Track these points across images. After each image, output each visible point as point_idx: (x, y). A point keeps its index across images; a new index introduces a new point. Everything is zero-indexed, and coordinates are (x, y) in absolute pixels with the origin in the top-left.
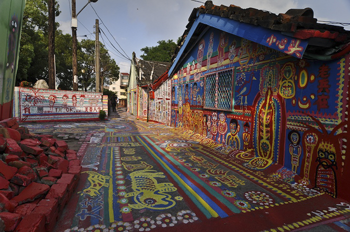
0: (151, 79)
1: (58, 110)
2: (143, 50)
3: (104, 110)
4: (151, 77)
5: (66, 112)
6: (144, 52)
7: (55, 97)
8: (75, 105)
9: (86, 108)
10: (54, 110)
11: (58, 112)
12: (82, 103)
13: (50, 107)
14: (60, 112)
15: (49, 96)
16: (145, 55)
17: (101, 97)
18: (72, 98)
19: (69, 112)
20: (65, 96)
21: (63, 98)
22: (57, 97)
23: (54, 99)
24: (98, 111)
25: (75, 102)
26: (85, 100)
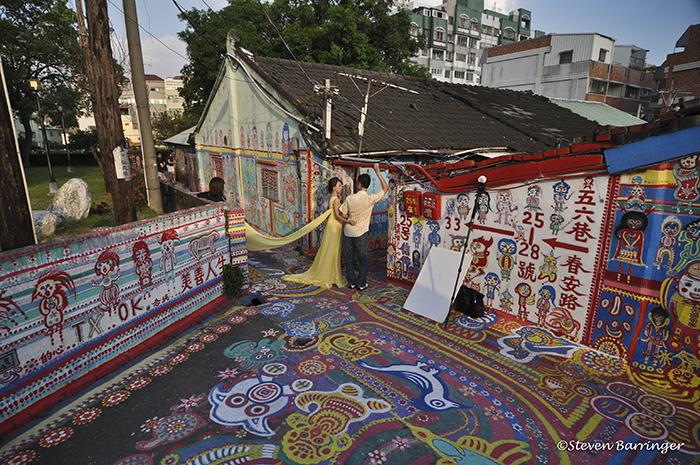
0: (361, 133)
1: (85, 329)
2: (184, 16)
3: (236, 261)
4: (361, 127)
5: (119, 323)
6: (186, 22)
7: (62, 278)
8: (146, 281)
9: (186, 278)
10: (70, 339)
11: (86, 340)
12: (168, 262)
13: (50, 331)
14: (95, 335)
15: (31, 285)
16: (192, 30)
17: (223, 219)
18: (135, 258)
19: (131, 317)
20: (104, 258)
21: (97, 270)
22: (72, 272)
23: (58, 290)
24: (218, 271)
25: (144, 268)
26: (178, 249)
